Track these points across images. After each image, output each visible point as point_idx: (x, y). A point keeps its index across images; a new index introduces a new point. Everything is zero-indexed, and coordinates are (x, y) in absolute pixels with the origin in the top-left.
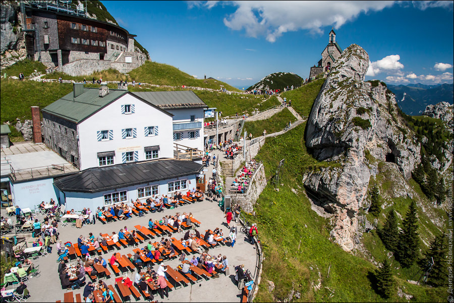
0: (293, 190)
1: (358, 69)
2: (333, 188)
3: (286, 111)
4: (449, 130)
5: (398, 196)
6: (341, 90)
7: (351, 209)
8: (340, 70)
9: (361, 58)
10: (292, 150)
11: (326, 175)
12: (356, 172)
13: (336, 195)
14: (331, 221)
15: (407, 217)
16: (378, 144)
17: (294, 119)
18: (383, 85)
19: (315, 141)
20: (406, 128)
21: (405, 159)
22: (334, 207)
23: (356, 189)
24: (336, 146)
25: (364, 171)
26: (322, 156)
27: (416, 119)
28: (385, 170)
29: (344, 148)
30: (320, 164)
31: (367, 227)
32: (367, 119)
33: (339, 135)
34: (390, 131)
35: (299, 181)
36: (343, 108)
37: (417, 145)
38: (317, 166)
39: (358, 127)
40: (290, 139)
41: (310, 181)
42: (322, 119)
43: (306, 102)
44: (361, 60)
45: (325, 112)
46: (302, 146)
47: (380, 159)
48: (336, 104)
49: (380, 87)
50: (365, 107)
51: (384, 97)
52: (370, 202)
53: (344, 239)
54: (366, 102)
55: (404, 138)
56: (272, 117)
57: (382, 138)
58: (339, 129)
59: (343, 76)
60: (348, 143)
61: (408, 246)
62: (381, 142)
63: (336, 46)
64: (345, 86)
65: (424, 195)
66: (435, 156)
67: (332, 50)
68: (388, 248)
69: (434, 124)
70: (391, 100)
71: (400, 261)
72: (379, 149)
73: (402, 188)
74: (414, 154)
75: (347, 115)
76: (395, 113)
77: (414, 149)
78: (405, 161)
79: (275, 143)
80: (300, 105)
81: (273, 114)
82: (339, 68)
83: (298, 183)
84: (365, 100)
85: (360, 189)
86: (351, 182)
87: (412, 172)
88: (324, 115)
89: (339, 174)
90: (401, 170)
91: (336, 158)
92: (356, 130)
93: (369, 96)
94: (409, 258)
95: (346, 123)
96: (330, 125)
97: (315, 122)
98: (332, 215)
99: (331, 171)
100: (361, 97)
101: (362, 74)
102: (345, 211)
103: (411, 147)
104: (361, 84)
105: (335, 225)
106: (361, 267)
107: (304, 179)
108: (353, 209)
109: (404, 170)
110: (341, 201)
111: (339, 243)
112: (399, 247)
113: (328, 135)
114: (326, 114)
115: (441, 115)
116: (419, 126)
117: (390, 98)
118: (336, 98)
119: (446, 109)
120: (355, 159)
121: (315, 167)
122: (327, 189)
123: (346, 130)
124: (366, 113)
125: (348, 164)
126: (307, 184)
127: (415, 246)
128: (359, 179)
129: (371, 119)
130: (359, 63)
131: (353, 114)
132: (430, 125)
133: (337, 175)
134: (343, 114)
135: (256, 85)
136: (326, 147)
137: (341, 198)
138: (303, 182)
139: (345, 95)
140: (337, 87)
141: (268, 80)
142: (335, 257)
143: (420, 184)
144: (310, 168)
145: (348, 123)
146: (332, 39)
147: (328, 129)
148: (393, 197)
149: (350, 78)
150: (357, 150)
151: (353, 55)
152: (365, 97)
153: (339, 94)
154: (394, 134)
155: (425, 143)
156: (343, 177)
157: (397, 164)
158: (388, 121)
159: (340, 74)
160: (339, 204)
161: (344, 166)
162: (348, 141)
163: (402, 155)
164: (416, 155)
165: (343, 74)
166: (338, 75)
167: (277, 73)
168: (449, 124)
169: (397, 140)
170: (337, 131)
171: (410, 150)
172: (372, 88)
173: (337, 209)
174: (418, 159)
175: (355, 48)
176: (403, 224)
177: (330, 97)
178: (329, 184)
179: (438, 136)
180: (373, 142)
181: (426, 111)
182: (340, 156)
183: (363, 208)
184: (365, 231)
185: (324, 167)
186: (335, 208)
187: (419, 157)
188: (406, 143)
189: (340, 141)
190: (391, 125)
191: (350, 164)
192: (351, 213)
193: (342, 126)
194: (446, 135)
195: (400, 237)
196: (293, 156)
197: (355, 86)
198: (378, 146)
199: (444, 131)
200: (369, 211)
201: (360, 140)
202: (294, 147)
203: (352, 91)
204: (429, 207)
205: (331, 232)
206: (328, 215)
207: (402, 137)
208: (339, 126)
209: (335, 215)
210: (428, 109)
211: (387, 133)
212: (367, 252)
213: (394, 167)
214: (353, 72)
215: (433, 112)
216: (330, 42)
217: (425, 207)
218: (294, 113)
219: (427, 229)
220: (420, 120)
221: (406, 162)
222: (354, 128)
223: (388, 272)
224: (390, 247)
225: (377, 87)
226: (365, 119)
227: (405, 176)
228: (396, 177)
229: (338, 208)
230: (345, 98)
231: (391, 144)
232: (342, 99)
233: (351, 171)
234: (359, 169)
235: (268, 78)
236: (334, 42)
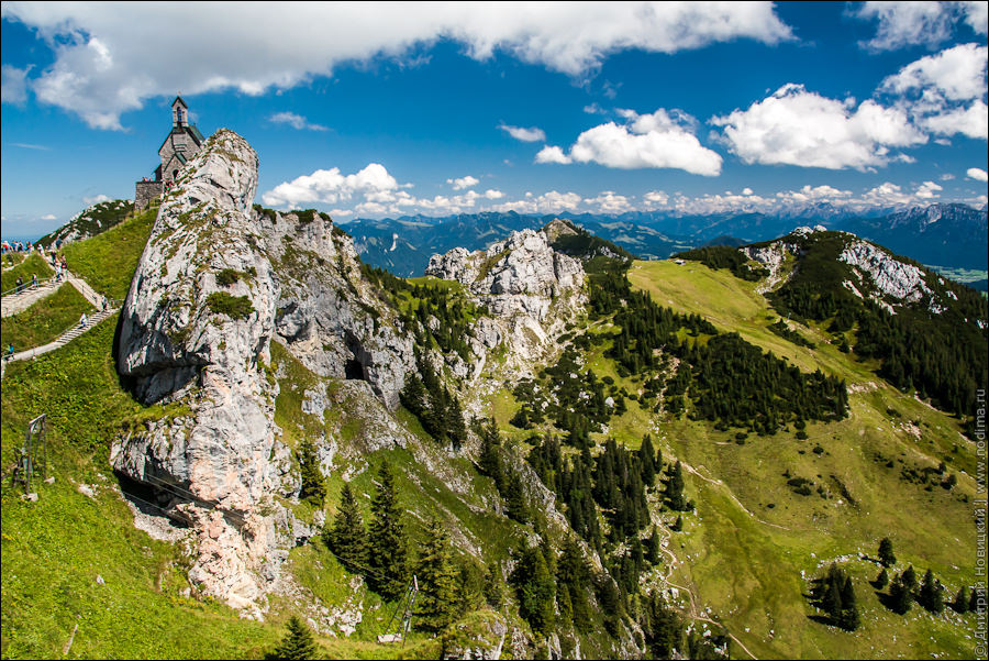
0: (84, 488)
1: (227, 183)
2: (178, 467)
3: (68, 290)
4: (474, 300)
5: (377, 448)
6: (185, 233)
7: (233, 508)
8: (188, 186)
9: (234, 158)
10: (81, 386)
11: (159, 438)
12: (230, 421)
13: (189, 482)
14: (188, 547)
15: (379, 494)
16: (326, 343)
17: (88, 308)
18: (324, 220)
19: (136, 359)
20: (379, 304)
21: (382, 368)
22: (189, 511)
23: (236, 460)
24: (179, 366)
25: (251, 414)
26: (153, 391)
27: (414, 285)
28: (344, 397)
29: (194, 368)
30: (147, 413)
31: (297, 534)
32: (244, 294)
33: (181, 337)
34: (346, 315)
35: (102, 462)
36: (190, 273)
37: (404, 336)
38: (138, 420)
39: (222, 317)
40: (77, 360)
41: (126, 457)
42: (146, 304)
43: (121, 266)
44: (235, 163)
45: (152, 288)
46: (107, 374)
47: (334, 375)
48: (177, 265)
49: (319, 223)
50: (240, 269)
51: (331, 243)
52: (298, 478)
53: (228, 581)
54: (242, 257)
55: (376, 325)
56: (28, 310)
57: (332, 330)
58: (180, 324)
59: (193, 200)
60: (200, 354)
61: (388, 556)
62: (331, 340)
63: (191, 133)
64: (195, 223)
65: (429, 436)
66: (456, 353)
67: (181, 142)
68: (351, 569)
69: (448, 292)
70: (344, 250)
71: (379, 591)
72: (329, 354)
73: (382, 429)
74: (401, 357)
75: (196, 289)
76: (355, 275)
77: (400, 347)
78: (383, 374)
79: (33, 374)
80: (105, 273)
81: (34, 301)
82: (186, 183)
83: (99, 467)
84: (239, 252)
85: (245, 457)
86: (220, 445)
87: (400, 394)
88: (150, 292)
89: (189, 430)
90: (378, 392)
91: (180, 394)
92: (217, 324)
93: (249, 242)
94: (396, 579)
95: (193, 309)
96: (162, 318)
97: (131, 313)
98: (190, 530)
99: (170, 426)
100: (228, 245)
101: (239, 194)
102: (218, 515)
103: (393, 343)
104: (228, 216)
105: (199, 554)
106: (248, 649)
107: (113, 455)
108: (238, 506)
109: (383, 391)
110: (205, 495)
111: (218, 593)
112: (372, 562)
113: (158, 341)
114: (153, 291)
115: (456, 273)
116: (422, 298)
117: (342, 244)
118: (173, 252)
119: (464, 261)
120: (223, 390)
121: (135, 422)
122: (165, 473)
123: (196, 326)
124: (241, 282)
125: (207, 405)
126: (119, 467)
127: (404, 552)
128: (239, 435)
129: (254, 295)
130: (230, 170)
131: (210, 286)
132: (441, 293)
133: (183, 434)
134: (187, 288)
135: (58, 232)
136: (161, 369)
137: (203, 488)
138: (112, 464)
139: (192, 243)
140: (176, 226)
141: (89, 219)
142: (177, 643)
143: (418, 414)
144: (126, 426)
145: (198, 309)
146: (180, 117)
147: (158, 327)
148: (366, 453)
149: (206, 204)
150: (223, 369)
151: (216, 152)
152: (236, 244)
153: (181, 241)
154: (355, 320)
155: (436, 330)
156: (199, 437)
157: (368, 380)
158: (340, 293)
159: (185, 195)
160: (200, 502)
161: (198, 410)
162: (201, 350)
163: (375, 361)
164: (405, 358)
165: (192, 195)
166: (181, 198)
167: (110, 202)
168: (472, 289)
169: (363, 330)
170: (174, 329)
171: (392, 348)
172: (302, 226)
173: (199, 515)
174: (410, 365)
175: (222, 138)
176: (373, 510)
177: (162, 249)
178: (167, 460)
179: (456, 314)
180: (312, 340)
181: (430, 268)
182: (188, 387)
183: (285, 492)
184: (295, 544)
185: (154, 420)
186: (193, 512)
187: (413, 360)
188: (382, 335)
189: (184, 352)
190: (346, 300)
191: (212, 404)
192: (234, 517)
193: (185, 317)
194: (470, 311)
195: (371, 541)
196: (85, 402)
197: (216, 221)
198: (326, 348)
199: (466, 303)
200: (300, 496)
201: (228, 345)
202: (86, 380)
203: (208, 234)
204: (441, 459)
205: (191, 573)
206: (179, 533)
207: (371, 325)
208: (178, 317)
209: (196, 529)
210: (434, 262)
211: (341, 318)
212: (302, 592)
213: (363, 388)
214: (218, 191)
215: (444, 268)
216: (176, 125)
217: (433, 460)
218: (88, 293)
219: (439, 505)
220: (421, 286)
221: (386, 376)
222: (212, 318)
223: (303, 646)
224: (354, 566)
225: (312, 224)
226: (237, 296)
227: (387, 404)
228: (368, 409)
229: (200, 512)
230: (193, 249)
231: (352, 342)
232: (188, 254)
233: (215, 419)
234: (238, 412)
235: (89, 214)
236: (184, 125)
